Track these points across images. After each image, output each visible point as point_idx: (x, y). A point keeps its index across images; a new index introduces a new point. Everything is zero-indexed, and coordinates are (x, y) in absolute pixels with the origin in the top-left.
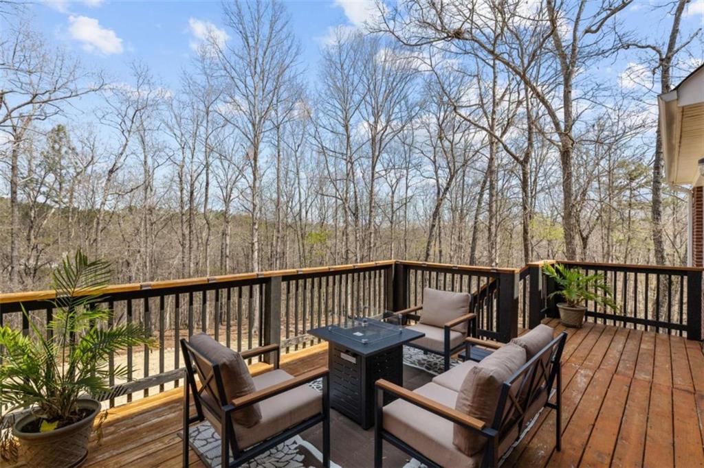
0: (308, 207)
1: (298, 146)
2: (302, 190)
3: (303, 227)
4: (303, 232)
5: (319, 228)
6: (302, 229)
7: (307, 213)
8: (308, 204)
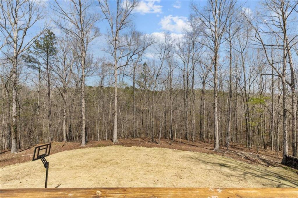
0: (250, 83)
1: (244, 49)
2: (246, 74)
3: (247, 95)
4: (247, 98)
5: (259, 94)
6: (246, 96)
7: (250, 87)
8: (251, 82)
